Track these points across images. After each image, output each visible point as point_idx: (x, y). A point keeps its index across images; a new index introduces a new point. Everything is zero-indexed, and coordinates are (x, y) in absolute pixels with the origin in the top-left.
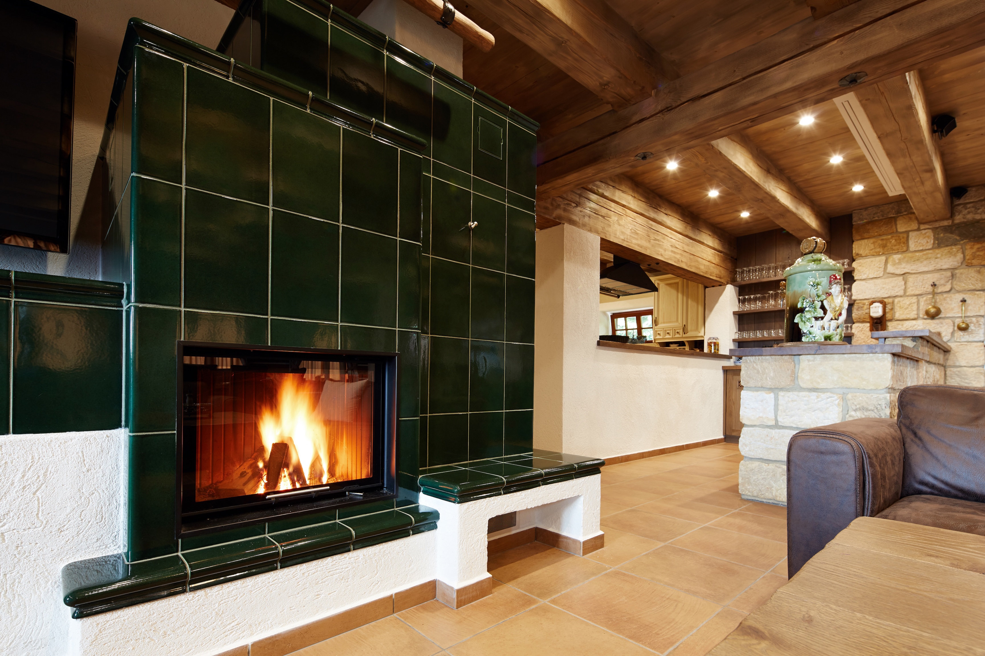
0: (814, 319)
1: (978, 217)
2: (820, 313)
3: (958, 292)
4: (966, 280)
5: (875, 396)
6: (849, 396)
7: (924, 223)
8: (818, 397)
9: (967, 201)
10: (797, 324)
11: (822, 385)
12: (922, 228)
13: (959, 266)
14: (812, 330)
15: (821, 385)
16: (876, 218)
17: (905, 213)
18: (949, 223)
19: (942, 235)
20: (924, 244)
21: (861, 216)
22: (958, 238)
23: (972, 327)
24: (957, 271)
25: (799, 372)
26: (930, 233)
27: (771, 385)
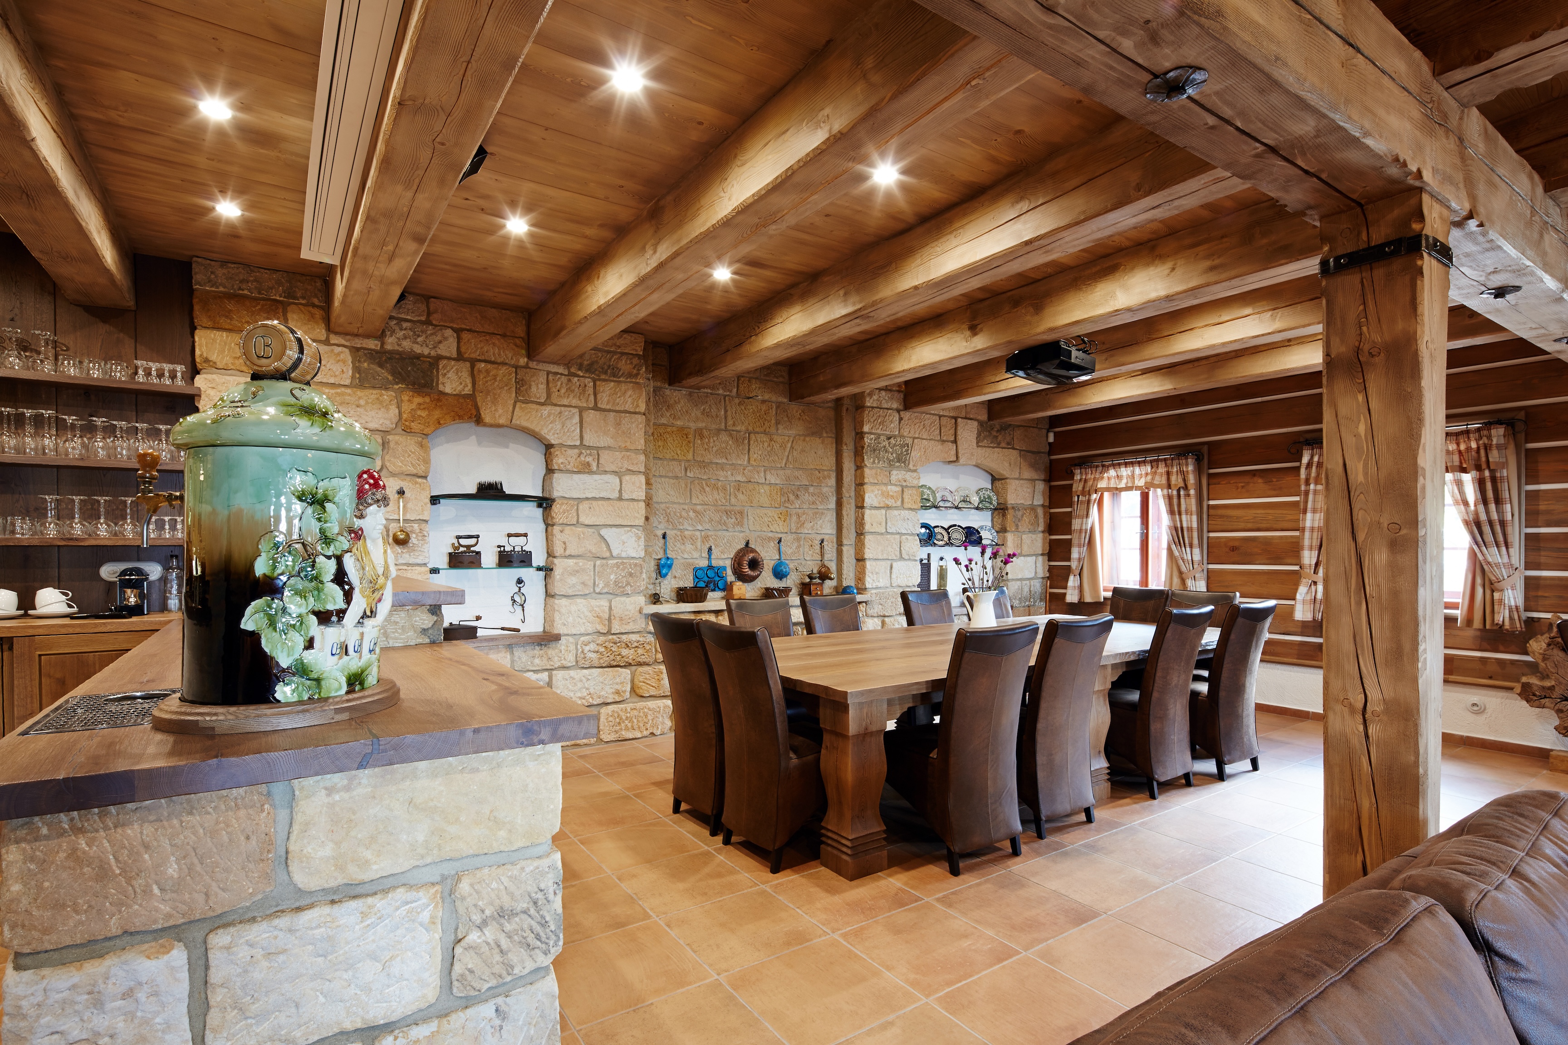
0: (314, 619)
1: (418, 349)
2: (334, 597)
3: (393, 474)
4: (403, 456)
5: (530, 867)
6: (464, 886)
7: (336, 333)
8: (364, 915)
9: (403, 316)
10: (255, 636)
11: (379, 867)
12: (332, 342)
13: (393, 429)
14: (309, 657)
15: (375, 867)
16: (246, 292)
17: (303, 302)
18: (376, 346)
19: (366, 364)
20: (337, 373)
21: (213, 276)
22: (390, 378)
23: (413, 540)
24: (390, 437)
25: (293, 837)
26: (346, 355)
27: (169, 916)
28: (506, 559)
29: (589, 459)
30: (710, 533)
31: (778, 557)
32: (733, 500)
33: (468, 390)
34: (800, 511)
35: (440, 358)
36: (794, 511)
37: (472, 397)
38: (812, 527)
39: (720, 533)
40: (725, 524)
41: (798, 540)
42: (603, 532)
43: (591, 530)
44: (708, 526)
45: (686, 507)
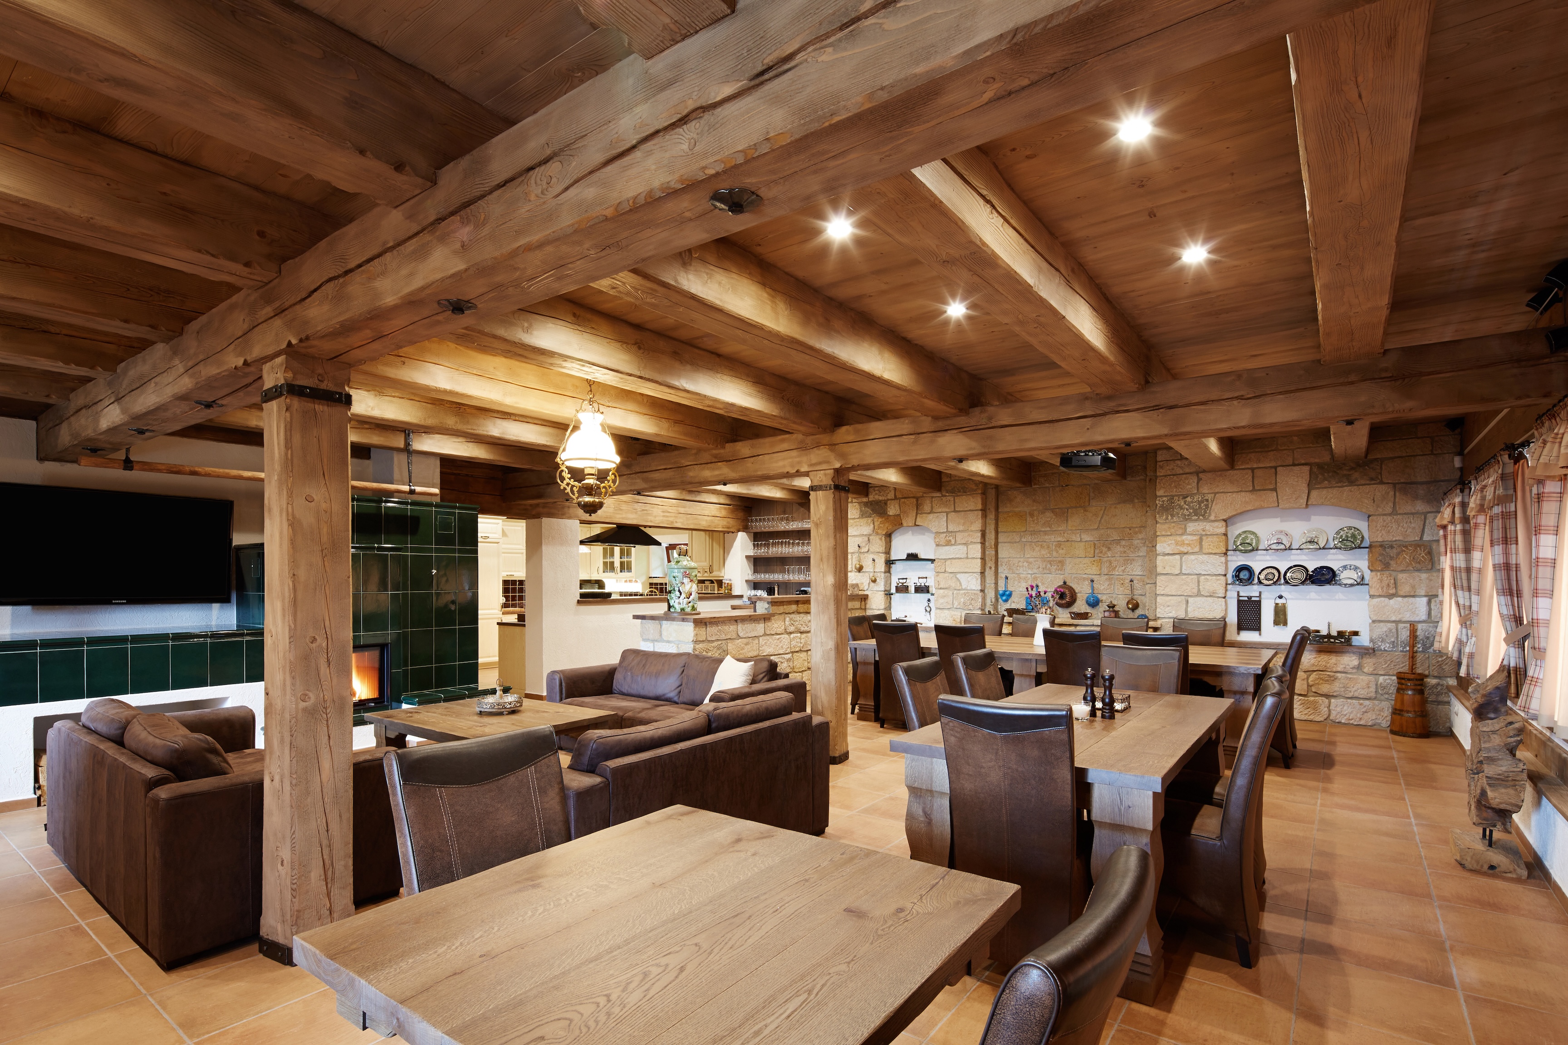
1: (881, 498)
3: (872, 553)
4: (875, 545)
7: (855, 497)
12: (854, 501)
13: (872, 534)
18: (868, 500)
19: (864, 508)
20: (855, 514)
22: (871, 512)
23: (878, 580)
24: (871, 537)
28: (920, 589)
29: (951, 538)
30: (1038, 575)
31: (1090, 591)
32: (1055, 554)
33: (898, 513)
34: (1112, 559)
35: (888, 500)
36: (1106, 559)
37: (899, 515)
38: (1123, 571)
39: (1045, 575)
40: (1049, 569)
41: (1110, 580)
42: (958, 576)
43: (952, 575)
44: (1035, 571)
45: (1022, 560)
